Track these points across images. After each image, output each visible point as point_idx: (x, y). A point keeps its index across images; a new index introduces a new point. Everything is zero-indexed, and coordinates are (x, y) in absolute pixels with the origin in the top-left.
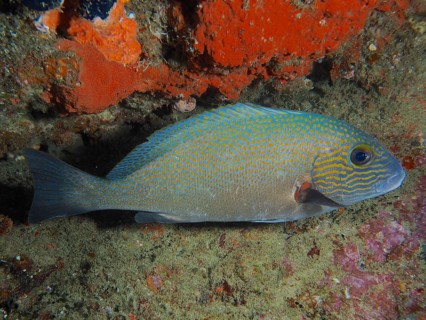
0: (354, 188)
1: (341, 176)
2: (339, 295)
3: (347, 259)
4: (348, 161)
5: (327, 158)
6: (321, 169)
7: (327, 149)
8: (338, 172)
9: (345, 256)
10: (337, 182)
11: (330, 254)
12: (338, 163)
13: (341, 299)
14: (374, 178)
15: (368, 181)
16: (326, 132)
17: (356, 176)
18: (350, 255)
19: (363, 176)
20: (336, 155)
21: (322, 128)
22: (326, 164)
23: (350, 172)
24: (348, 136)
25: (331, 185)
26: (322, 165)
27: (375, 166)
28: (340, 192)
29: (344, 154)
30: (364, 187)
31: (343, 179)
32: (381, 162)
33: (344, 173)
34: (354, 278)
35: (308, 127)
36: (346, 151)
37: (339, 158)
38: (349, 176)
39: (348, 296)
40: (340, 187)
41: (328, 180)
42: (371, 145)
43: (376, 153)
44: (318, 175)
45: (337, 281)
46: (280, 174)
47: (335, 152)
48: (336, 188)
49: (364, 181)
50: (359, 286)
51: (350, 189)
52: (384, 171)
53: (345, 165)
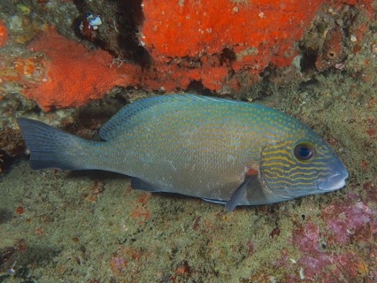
0: (296, 182)
1: (285, 168)
2: (293, 275)
3: (306, 239)
4: (291, 154)
5: (273, 150)
6: (267, 159)
7: (274, 141)
8: (282, 164)
9: (304, 236)
10: (281, 174)
11: (289, 234)
12: (283, 155)
13: (295, 279)
14: (315, 175)
15: (310, 176)
16: (274, 125)
17: (298, 170)
18: (309, 235)
19: (305, 171)
20: (281, 148)
21: (272, 122)
22: (272, 155)
23: (292, 166)
24: (294, 132)
25: (276, 175)
26: (268, 156)
27: (317, 163)
28: (283, 184)
29: (289, 148)
30: (306, 181)
31: (286, 172)
32: (323, 161)
33: (288, 166)
34: (310, 258)
35: (259, 119)
36: (290, 145)
37: (284, 152)
38: (292, 169)
39: (302, 277)
40: (284, 179)
41: (272, 171)
42: (315, 143)
43: (318, 151)
44: (264, 165)
45: (294, 261)
46: (230, 157)
47: (281, 145)
48: (281, 179)
49: (306, 176)
50: (314, 266)
51: (293, 182)
52: (325, 169)
53: (289, 158)
